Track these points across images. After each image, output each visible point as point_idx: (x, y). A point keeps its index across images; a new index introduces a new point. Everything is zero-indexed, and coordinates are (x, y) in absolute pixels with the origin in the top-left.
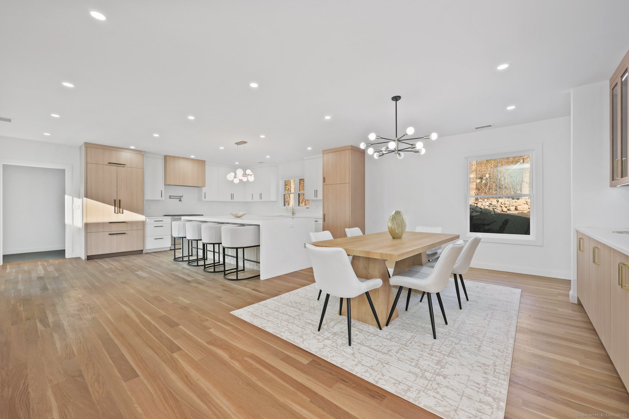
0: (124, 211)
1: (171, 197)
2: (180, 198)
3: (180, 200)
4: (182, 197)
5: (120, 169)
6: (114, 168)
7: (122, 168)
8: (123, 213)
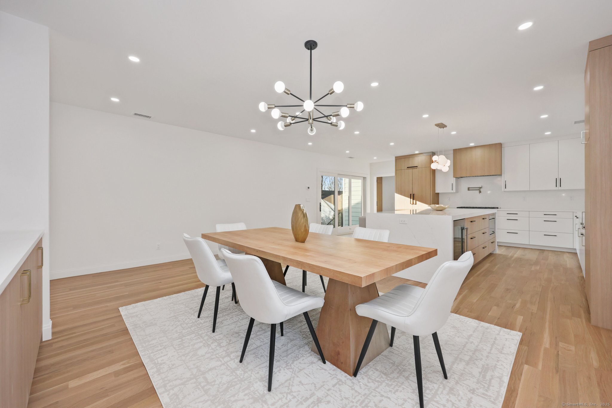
0: (417, 202)
1: (470, 189)
2: (478, 189)
3: (480, 192)
4: (481, 188)
5: (415, 170)
6: (410, 170)
7: (416, 169)
8: (416, 204)
